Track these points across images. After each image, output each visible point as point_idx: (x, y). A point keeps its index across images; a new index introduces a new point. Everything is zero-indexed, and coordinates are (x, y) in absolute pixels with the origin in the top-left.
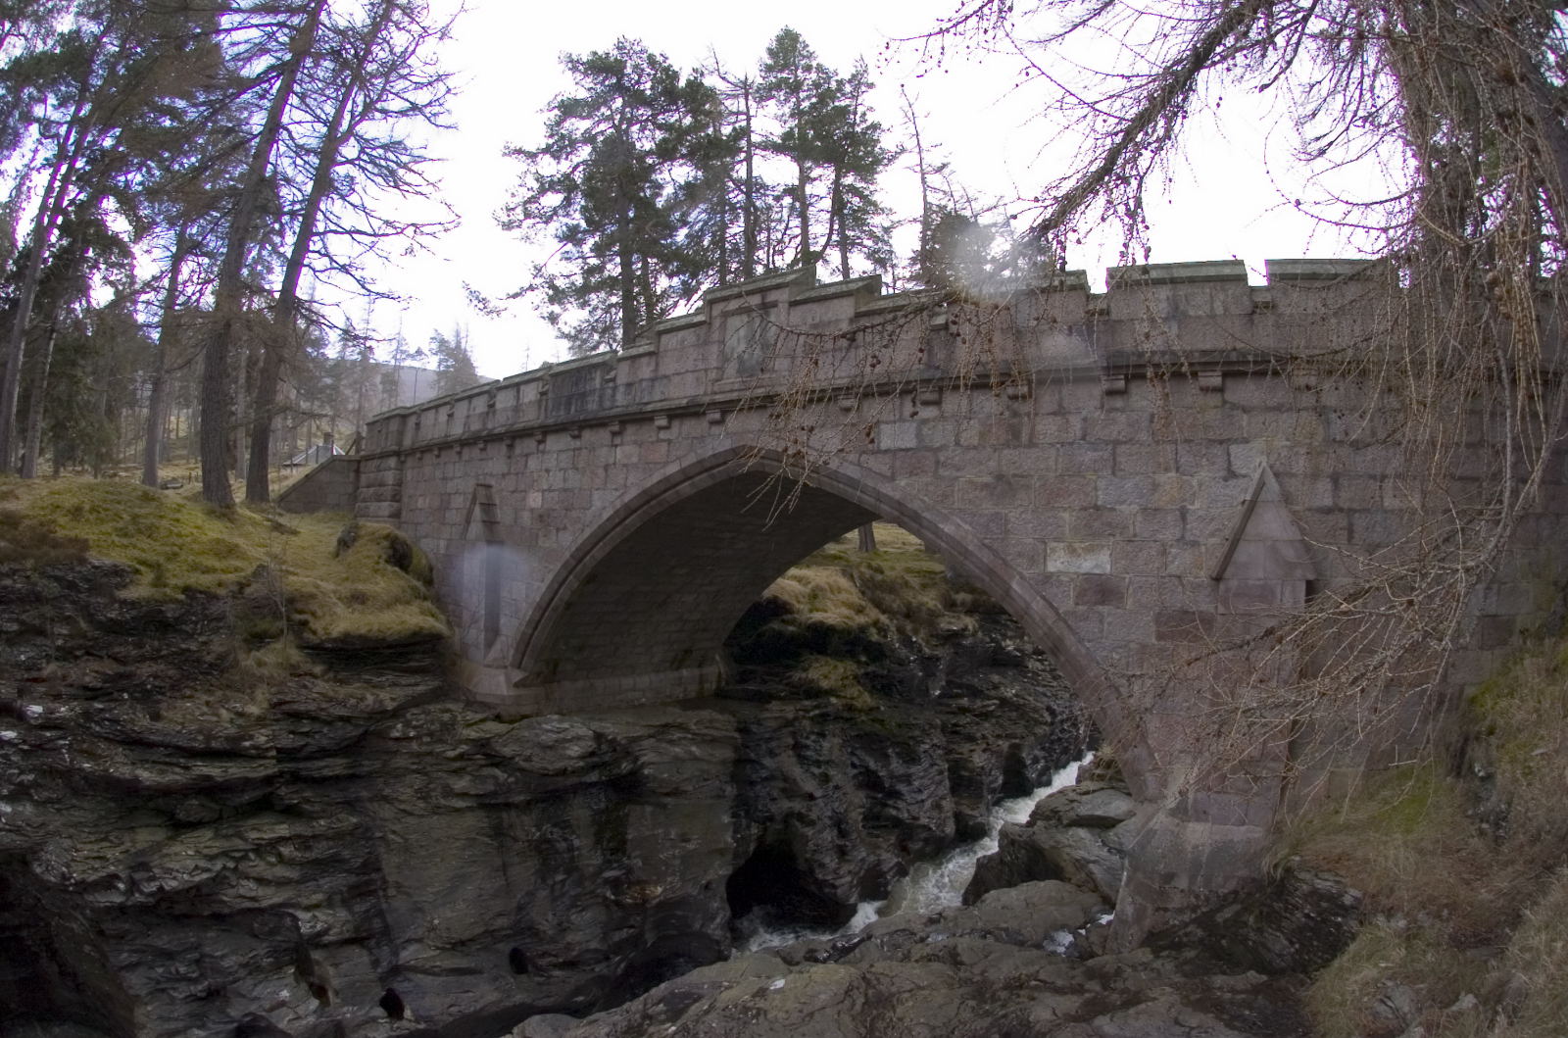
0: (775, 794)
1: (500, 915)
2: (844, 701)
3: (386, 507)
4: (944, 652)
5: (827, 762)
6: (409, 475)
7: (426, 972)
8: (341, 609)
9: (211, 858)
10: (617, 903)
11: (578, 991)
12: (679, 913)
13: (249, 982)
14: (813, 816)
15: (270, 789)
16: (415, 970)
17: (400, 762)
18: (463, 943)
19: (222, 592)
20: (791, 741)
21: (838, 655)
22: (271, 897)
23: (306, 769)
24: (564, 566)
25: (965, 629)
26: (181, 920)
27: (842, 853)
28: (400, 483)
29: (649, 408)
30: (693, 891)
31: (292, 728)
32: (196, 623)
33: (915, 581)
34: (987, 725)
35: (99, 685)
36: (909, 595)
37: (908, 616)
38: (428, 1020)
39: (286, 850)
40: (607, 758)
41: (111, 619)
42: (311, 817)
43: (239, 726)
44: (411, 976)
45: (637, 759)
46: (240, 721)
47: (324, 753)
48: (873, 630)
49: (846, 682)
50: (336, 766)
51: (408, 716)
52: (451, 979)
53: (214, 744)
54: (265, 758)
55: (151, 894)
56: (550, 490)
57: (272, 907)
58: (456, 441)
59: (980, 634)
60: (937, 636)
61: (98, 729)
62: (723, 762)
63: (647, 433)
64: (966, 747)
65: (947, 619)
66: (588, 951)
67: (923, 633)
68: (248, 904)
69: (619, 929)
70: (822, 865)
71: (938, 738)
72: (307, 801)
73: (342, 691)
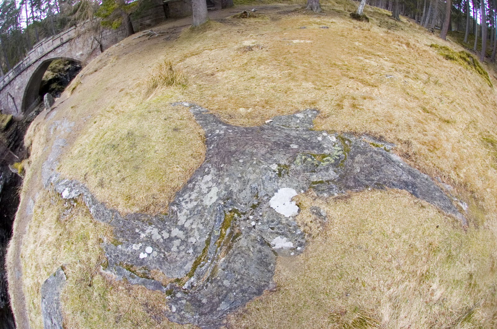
36: (58, 68)
37: (59, 71)
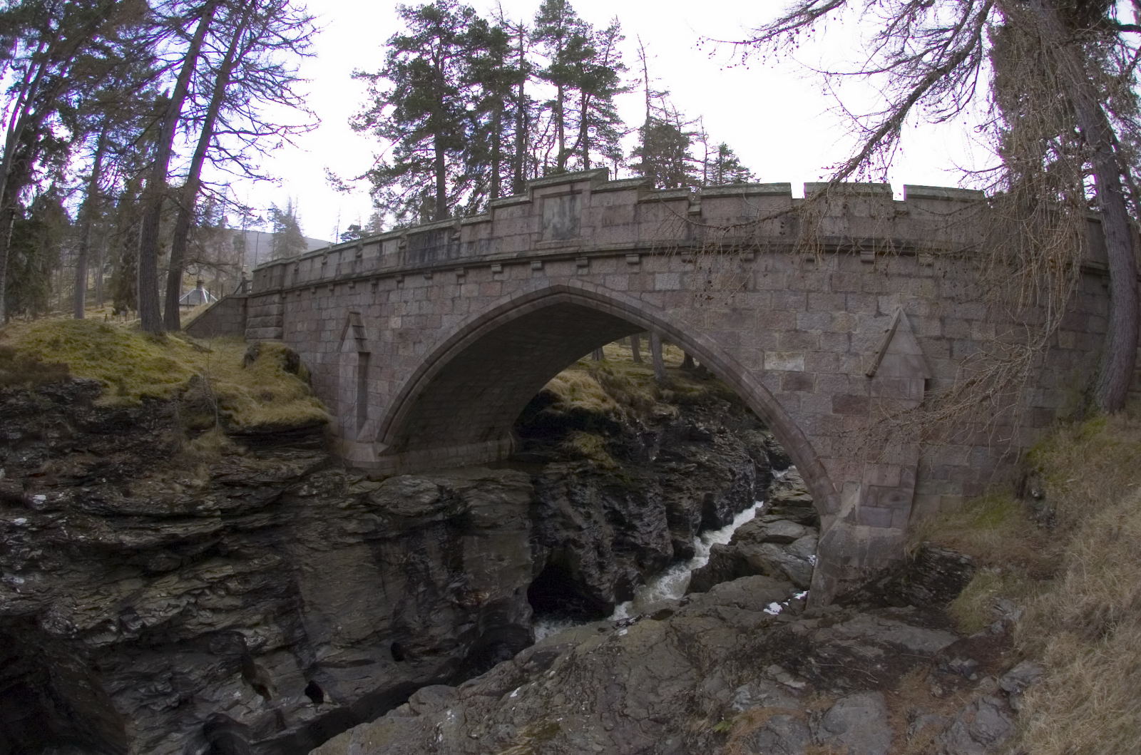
0: (558, 526)
1: (382, 619)
2: (597, 463)
3: (272, 331)
4: (658, 430)
5: (589, 505)
6: (290, 307)
7: (336, 666)
8: (254, 405)
9: (179, 597)
10: (460, 606)
11: (439, 672)
12: (501, 611)
13: (210, 689)
14: (583, 541)
15: (217, 541)
16: (328, 665)
17: (307, 513)
18: (358, 642)
19: (168, 397)
20: (565, 489)
21: (591, 431)
22: (223, 621)
23: (243, 523)
24: (420, 368)
25: (671, 415)
26: (156, 648)
27: (601, 567)
28: (282, 314)
29: (488, 259)
30: (511, 595)
31: (229, 494)
32: (150, 421)
33: (634, 381)
34: (689, 480)
35: (85, 474)
36: (631, 391)
37: (632, 405)
38: (341, 700)
39: (233, 585)
40: (447, 504)
41: (91, 423)
42: (248, 558)
43: (191, 496)
44: (325, 670)
45: (466, 503)
46: (190, 492)
47: (254, 510)
48: (612, 414)
49: (599, 449)
50: (263, 519)
51: (312, 479)
52: (353, 669)
53: (176, 510)
54: (214, 517)
55: (137, 632)
56: (407, 315)
57: (225, 629)
58: (330, 282)
59: (681, 418)
60: (653, 420)
61: (87, 507)
62: (523, 504)
63: (485, 276)
64: (677, 495)
65: (658, 407)
66: (445, 640)
67: (643, 416)
68: (206, 629)
69: (463, 624)
70: (590, 576)
71: (659, 490)
72: (244, 546)
73: (263, 464)
